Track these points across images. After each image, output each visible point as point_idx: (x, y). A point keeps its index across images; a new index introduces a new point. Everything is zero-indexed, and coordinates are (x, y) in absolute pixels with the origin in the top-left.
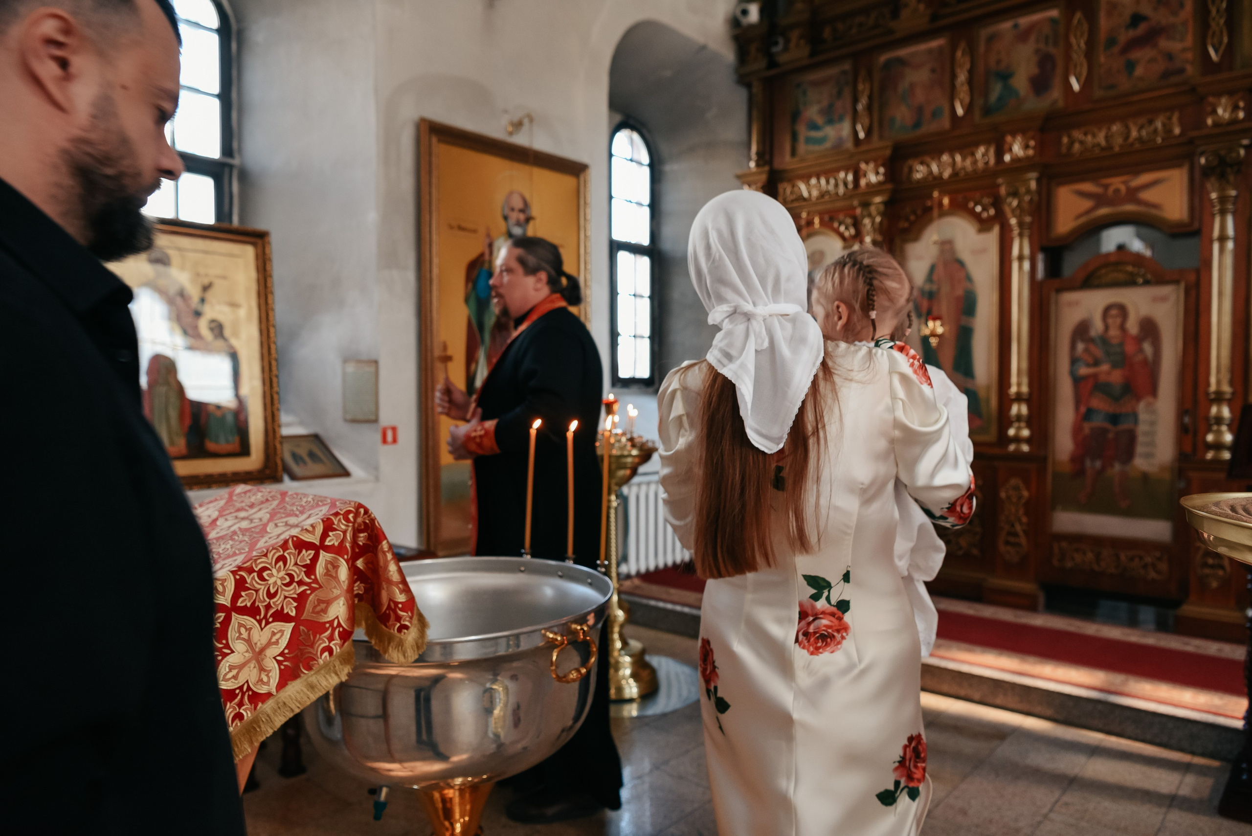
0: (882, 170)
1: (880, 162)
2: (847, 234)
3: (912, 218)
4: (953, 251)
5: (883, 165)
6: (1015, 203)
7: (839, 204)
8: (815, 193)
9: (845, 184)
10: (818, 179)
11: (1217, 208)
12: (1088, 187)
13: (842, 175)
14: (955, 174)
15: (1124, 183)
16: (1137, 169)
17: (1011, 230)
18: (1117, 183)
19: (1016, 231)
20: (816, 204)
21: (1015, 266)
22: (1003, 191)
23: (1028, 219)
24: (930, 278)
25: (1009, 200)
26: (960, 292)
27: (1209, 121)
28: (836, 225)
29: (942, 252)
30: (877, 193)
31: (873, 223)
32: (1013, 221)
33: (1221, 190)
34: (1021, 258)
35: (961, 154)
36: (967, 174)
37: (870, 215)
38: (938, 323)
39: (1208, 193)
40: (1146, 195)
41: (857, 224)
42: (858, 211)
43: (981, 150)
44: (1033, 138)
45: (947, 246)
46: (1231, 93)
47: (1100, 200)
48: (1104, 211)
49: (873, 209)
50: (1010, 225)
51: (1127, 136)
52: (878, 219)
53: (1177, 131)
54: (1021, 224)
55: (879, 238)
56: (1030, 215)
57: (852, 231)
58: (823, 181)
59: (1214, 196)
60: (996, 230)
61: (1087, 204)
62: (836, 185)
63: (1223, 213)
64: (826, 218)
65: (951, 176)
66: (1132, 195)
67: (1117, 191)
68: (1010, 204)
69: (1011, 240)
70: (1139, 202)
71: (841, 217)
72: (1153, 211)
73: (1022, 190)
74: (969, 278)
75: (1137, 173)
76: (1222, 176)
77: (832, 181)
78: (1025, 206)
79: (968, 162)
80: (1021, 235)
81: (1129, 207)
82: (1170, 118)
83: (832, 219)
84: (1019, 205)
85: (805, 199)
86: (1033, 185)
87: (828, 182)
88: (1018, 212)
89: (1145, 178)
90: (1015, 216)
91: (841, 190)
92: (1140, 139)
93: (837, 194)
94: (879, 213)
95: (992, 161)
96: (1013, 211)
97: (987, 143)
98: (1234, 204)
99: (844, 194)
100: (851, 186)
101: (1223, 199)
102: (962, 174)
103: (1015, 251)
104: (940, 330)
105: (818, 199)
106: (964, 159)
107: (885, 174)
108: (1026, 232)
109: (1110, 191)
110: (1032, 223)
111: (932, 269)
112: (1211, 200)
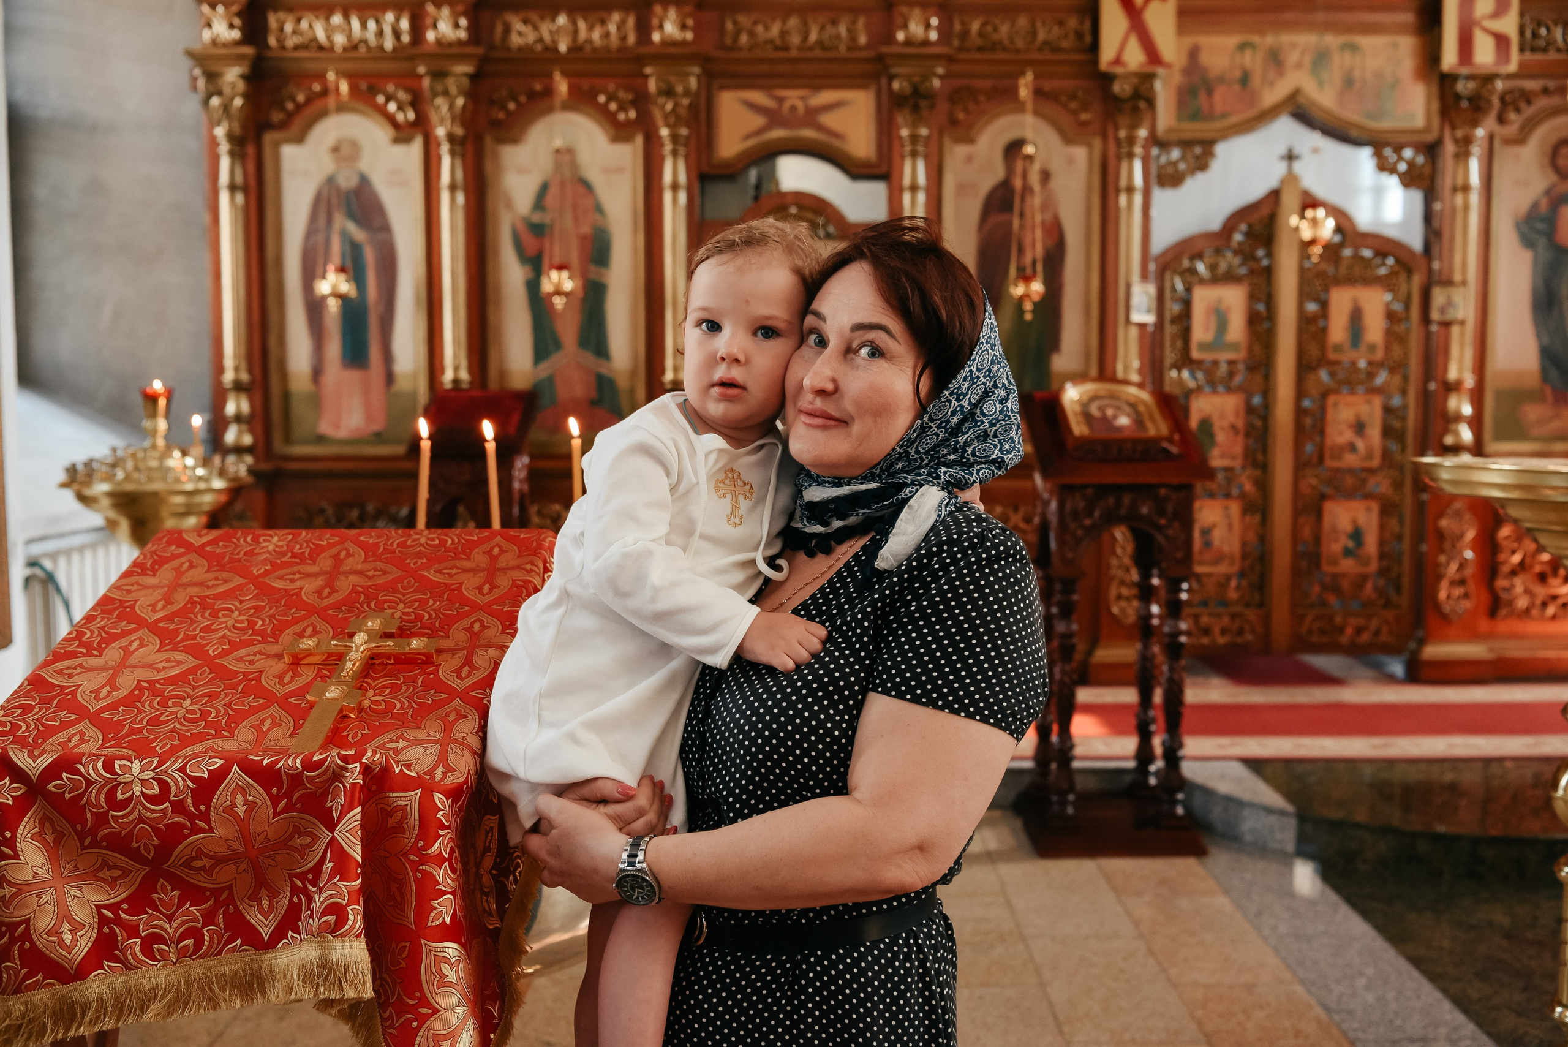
0: (463, 22)
1: (460, 8)
2: (400, 117)
3: (512, 106)
4: (574, 165)
5: (465, 14)
6: (669, 106)
7: (386, 66)
8: (340, 40)
9: (397, 34)
10: (346, 17)
11: (908, 149)
12: (758, 97)
13: (390, 17)
14: (576, 48)
15: (803, 98)
16: (817, 82)
17: (662, 145)
18: (794, 98)
19: (668, 147)
20: (341, 59)
21: (668, 197)
22: (652, 85)
23: (684, 131)
24: (539, 203)
25: (661, 100)
26: (586, 229)
27: (901, 36)
28: (381, 99)
29: (558, 166)
30: (461, 58)
31: (451, 107)
32: (664, 132)
33: (914, 126)
34: (675, 187)
35: (585, 19)
36: (595, 50)
37: (446, 93)
38: (565, 274)
39: (898, 128)
40: (827, 119)
41: (417, 102)
42: (426, 82)
43: (616, 17)
44: (690, 15)
45: (565, 156)
46: (924, 6)
47: (774, 118)
48: (778, 133)
49: (452, 85)
50: (659, 137)
51: (805, 37)
52: (460, 102)
53: (863, 40)
54: (674, 138)
55: (459, 131)
56: (688, 126)
57: (411, 115)
58: (355, 23)
59: (905, 132)
60: (639, 140)
61: (759, 121)
62: (380, 33)
63: (914, 155)
64: (363, 86)
65: (570, 50)
66: (811, 117)
67: (793, 108)
68: (663, 107)
69: (662, 159)
70: (820, 128)
71: (391, 88)
72: (836, 143)
73: (680, 89)
74: (599, 209)
75: (817, 88)
76: (916, 109)
77: (372, 25)
78: (683, 112)
79: (596, 35)
80: (675, 153)
81: (808, 133)
82: (854, 22)
83: (373, 90)
84: (674, 109)
85: (321, 48)
86: (693, 83)
87: (364, 25)
88: (672, 120)
89: (826, 97)
90: (668, 126)
91: (389, 44)
92: (820, 43)
93: (381, 48)
94: (461, 92)
95: (632, 39)
96: (666, 116)
97: (625, 8)
98: (926, 145)
99: (395, 49)
100: (406, 38)
101: (914, 138)
102: (588, 48)
103: (667, 177)
104: (568, 285)
105: (345, 49)
106: (590, 28)
107: (469, 29)
108: (682, 150)
109: (787, 105)
110: (688, 138)
111: (544, 188)
112: (900, 138)
